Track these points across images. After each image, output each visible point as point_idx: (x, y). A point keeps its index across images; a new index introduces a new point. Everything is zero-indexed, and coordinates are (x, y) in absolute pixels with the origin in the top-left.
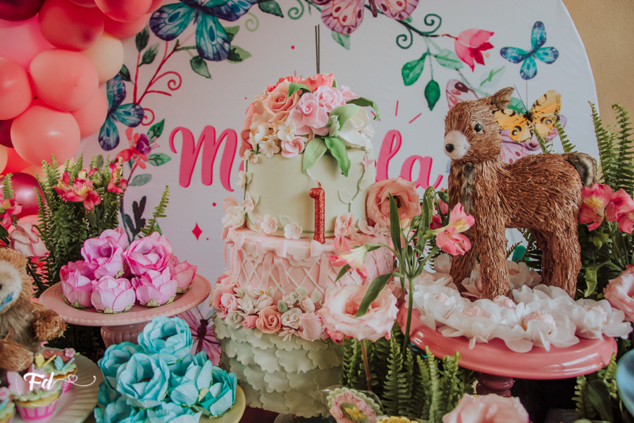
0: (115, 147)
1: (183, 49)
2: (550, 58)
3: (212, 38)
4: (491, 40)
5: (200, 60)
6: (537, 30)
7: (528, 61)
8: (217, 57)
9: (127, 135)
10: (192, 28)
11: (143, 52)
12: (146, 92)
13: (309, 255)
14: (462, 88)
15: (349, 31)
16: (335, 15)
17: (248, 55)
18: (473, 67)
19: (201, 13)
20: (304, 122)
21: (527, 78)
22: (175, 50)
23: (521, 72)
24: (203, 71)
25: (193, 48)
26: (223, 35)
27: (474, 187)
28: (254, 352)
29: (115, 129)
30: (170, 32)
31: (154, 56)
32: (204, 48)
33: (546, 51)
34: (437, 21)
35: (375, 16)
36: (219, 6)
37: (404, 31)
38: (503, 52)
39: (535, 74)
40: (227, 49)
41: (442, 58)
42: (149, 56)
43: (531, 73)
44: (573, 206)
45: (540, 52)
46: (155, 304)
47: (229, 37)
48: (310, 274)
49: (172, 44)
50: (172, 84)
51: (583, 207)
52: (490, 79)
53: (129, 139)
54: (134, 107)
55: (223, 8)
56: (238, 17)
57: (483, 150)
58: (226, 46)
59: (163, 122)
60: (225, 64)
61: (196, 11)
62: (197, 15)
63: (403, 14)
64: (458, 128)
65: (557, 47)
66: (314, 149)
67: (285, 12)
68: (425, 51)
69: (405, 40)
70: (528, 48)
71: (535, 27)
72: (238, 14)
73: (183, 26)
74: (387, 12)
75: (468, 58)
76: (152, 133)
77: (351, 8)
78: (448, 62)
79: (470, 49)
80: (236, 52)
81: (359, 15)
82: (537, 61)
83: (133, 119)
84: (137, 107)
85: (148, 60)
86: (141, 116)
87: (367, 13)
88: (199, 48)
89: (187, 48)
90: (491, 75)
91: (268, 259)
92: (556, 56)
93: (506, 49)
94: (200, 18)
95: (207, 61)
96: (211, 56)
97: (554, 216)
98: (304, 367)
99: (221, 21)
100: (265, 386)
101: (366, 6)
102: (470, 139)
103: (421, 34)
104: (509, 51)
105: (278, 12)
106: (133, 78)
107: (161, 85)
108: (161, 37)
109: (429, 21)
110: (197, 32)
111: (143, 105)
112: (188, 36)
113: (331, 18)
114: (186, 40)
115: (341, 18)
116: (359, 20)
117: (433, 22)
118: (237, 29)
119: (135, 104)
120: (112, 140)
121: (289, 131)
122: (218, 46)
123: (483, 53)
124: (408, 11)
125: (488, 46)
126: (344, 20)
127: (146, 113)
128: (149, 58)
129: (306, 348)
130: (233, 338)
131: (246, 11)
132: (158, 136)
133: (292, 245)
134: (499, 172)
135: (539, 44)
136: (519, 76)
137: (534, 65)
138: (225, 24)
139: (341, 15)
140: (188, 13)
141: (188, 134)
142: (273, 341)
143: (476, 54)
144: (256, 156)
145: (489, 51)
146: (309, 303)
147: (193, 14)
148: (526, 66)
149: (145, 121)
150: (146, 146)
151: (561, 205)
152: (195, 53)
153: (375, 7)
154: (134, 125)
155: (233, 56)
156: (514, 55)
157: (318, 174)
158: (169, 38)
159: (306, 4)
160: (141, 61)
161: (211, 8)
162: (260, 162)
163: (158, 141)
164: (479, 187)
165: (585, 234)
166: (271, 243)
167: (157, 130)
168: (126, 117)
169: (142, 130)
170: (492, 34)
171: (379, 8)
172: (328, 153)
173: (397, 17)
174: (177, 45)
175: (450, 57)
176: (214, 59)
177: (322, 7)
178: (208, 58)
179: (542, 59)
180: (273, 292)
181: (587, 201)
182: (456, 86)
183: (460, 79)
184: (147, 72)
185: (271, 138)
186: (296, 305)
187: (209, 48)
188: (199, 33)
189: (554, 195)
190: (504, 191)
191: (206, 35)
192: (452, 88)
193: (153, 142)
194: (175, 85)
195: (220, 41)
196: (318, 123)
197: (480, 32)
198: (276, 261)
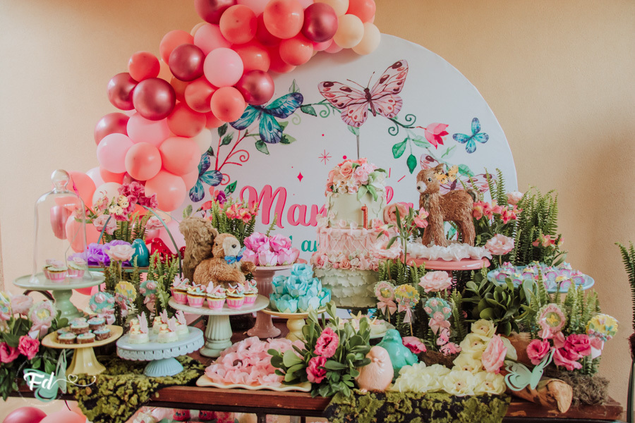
0: (201, 199)
1: (250, 135)
2: (484, 140)
3: (270, 129)
4: (447, 130)
5: (262, 142)
6: (474, 123)
7: (470, 142)
8: (274, 141)
9: (210, 191)
10: (257, 122)
11: (223, 137)
12: (224, 163)
13: (362, 234)
14: (430, 159)
15: (359, 125)
16: (350, 115)
17: (294, 140)
18: (436, 146)
19: (263, 113)
20: (358, 179)
21: (470, 152)
22: (245, 136)
23: (466, 148)
24: (263, 149)
25: (257, 135)
26: (278, 127)
27: (429, 204)
28: (337, 279)
29: (202, 187)
30: (241, 125)
31: (231, 140)
32: (265, 135)
33: (481, 135)
34: (413, 118)
35: (375, 115)
36: (275, 109)
37: (393, 124)
38: (455, 137)
39: (475, 150)
40: (280, 136)
41: (417, 141)
42: (227, 140)
43: (472, 149)
44: (469, 210)
45: (477, 136)
46: (286, 263)
47: (281, 129)
48: (362, 243)
49: (243, 132)
50: (242, 158)
51: (474, 211)
52: (447, 153)
53: (212, 194)
54: (216, 173)
55: (277, 110)
56: (287, 116)
57: (432, 188)
58: (280, 134)
59: (236, 183)
60: (279, 145)
61: (259, 111)
62: (260, 114)
63: (392, 114)
64: (422, 180)
65: (487, 133)
66: (362, 190)
67: (318, 113)
68: (407, 137)
69: (394, 130)
70: (470, 134)
71: (473, 121)
72: (287, 114)
73: (251, 121)
74: (382, 113)
75: (433, 141)
76: (228, 190)
77: (360, 111)
78: (421, 144)
79: (435, 135)
80: (286, 138)
81: (365, 115)
82: (476, 142)
83: (215, 181)
84: (218, 173)
85: (226, 142)
86: (221, 179)
87: (370, 114)
88: (261, 135)
89: (254, 135)
90: (448, 151)
91: (344, 237)
92: (487, 139)
93: (456, 134)
94: (262, 116)
95: (267, 144)
96: (269, 140)
97: (462, 214)
98: (361, 283)
99: (276, 118)
100: (342, 294)
101: (369, 110)
102: (427, 184)
103: (404, 126)
104: (458, 136)
105: (313, 113)
106: (215, 153)
107: (235, 158)
108: (236, 128)
109: (408, 119)
110: (260, 124)
111: (222, 171)
112: (254, 127)
113: (347, 117)
114: (253, 130)
115: (353, 117)
116: (364, 118)
117: (411, 119)
118: (287, 123)
119: (217, 170)
120: (199, 195)
121: (352, 183)
122: (274, 134)
123: (442, 137)
124: (395, 112)
125: (444, 133)
126: (355, 118)
127: (224, 177)
128: (227, 141)
129: (362, 274)
130: (327, 275)
131: (293, 112)
132: (232, 192)
133: (353, 231)
134: (439, 198)
135: (476, 132)
136: (465, 151)
137: (474, 144)
138: (278, 120)
139: (353, 115)
140: (255, 113)
141: (253, 191)
142: (347, 272)
143: (438, 138)
144: (336, 194)
145: (445, 136)
146: (362, 256)
147: (258, 114)
148: (469, 145)
149: (223, 182)
150: (223, 199)
151: (464, 209)
152: (259, 138)
153: (374, 110)
154: (215, 185)
155: (284, 140)
156: (461, 138)
157: (364, 201)
158: (241, 128)
159: (331, 108)
160: (221, 143)
161: (270, 110)
162: (338, 196)
163: (232, 195)
164: (431, 204)
165: (476, 223)
166: (346, 231)
167: (232, 188)
168: (210, 180)
169: (221, 188)
170: (447, 126)
171: (377, 111)
172: (368, 192)
173: (388, 116)
174: (247, 133)
175: (422, 140)
176: (271, 142)
177: (341, 110)
178: (267, 142)
179: (479, 141)
180: (346, 252)
181: (475, 208)
182: (427, 158)
183: (429, 154)
184: (225, 150)
185: (344, 186)
186: (356, 257)
187: (268, 136)
188: (261, 126)
189: (461, 205)
190: (441, 205)
191: (266, 127)
192: (424, 159)
193: (228, 196)
194: (245, 159)
195: (276, 131)
196: (364, 180)
197: (440, 125)
198: (348, 238)
